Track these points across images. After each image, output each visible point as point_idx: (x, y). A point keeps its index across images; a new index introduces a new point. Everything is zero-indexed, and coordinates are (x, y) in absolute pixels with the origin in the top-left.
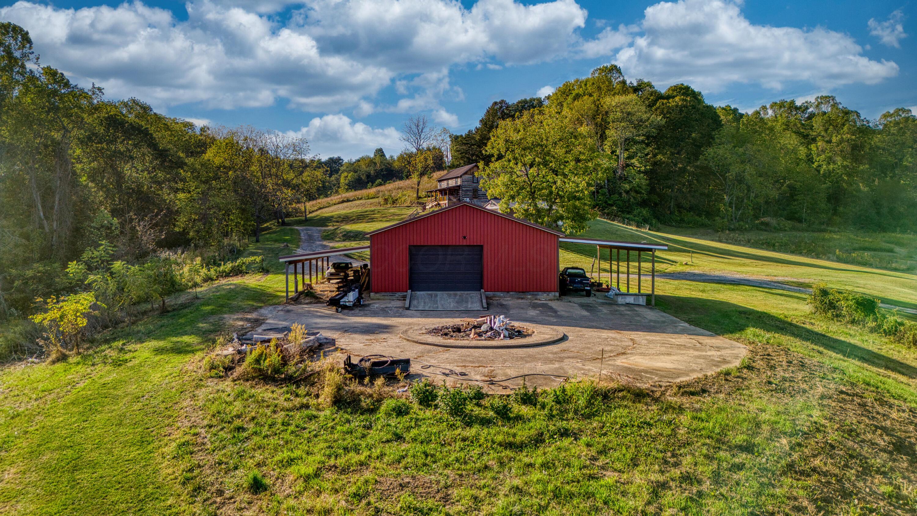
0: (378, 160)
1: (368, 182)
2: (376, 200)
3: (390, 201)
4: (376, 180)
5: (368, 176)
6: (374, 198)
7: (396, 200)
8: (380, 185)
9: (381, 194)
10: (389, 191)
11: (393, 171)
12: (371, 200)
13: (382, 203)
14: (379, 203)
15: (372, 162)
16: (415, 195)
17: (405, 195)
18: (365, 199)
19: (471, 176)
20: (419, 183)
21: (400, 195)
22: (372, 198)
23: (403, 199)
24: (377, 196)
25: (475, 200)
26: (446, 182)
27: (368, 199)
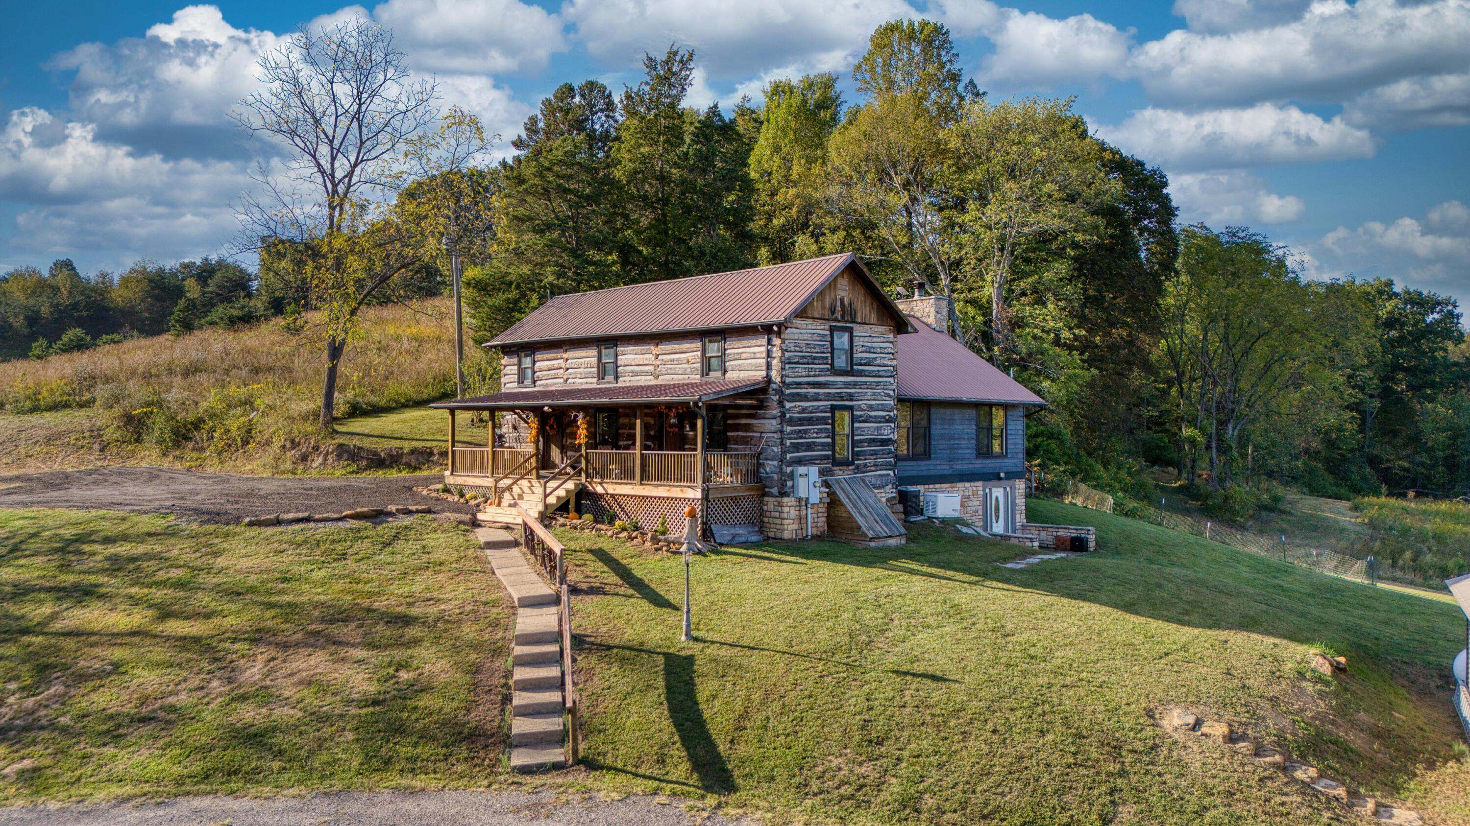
0: (62, 278)
1: (33, 337)
2: (78, 418)
3: (159, 424)
4: (63, 330)
5: (33, 319)
6: (66, 406)
7: (197, 425)
8: (79, 346)
9: (102, 392)
10: (147, 376)
11: (106, 309)
12: (49, 418)
13: (111, 434)
14: (96, 434)
15: (42, 286)
16: (306, 406)
17: (248, 403)
18: (21, 412)
19: (822, 329)
20: (336, 352)
21: (211, 400)
22: (54, 407)
23: (235, 423)
24: (87, 396)
25: (842, 475)
26: (588, 358)
27: (34, 410)
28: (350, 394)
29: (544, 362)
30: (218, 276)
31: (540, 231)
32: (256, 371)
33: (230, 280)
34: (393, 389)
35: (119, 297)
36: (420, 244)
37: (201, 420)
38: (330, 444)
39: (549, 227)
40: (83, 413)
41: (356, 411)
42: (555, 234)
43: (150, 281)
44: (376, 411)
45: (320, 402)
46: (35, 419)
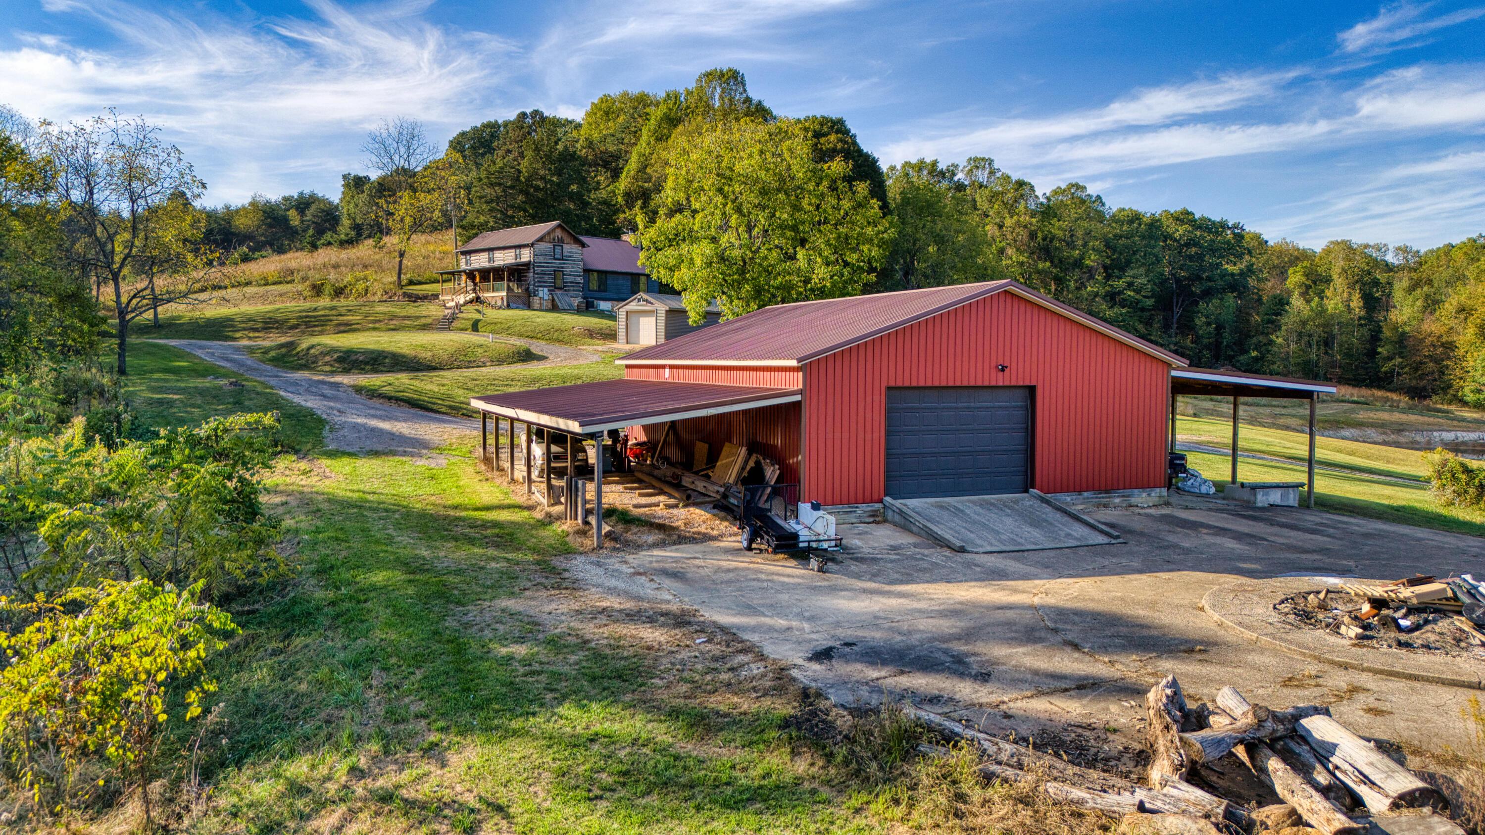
7: (343, 288)
12: (275, 287)
13: (307, 293)
16: (390, 279)
17: (366, 279)
18: (259, 285)
19: (550, 245)
20: (402, 255)
21: (349, 278)
22: (274, 284)
23: (361, 286)
24: (289, 278)
25: (559, 292)
26: (484, 256)
27: (265, 285)
28: (409, 276)
29: (474, 257)
30: (313, 207)
31: (487, 202)
32: (365, 267)
33: (323, 211)
34: (427, 275)
35: (241, 223)
36: (432, 212)
37: (346, 287)
38: (400, 292)
39: (492, 201)
40: (289, 286)
41: (411, 283)
42: (494, 205)
43: (264, 212)
44: (420, 283)
45: (395, 278)
46: (268, 288)
